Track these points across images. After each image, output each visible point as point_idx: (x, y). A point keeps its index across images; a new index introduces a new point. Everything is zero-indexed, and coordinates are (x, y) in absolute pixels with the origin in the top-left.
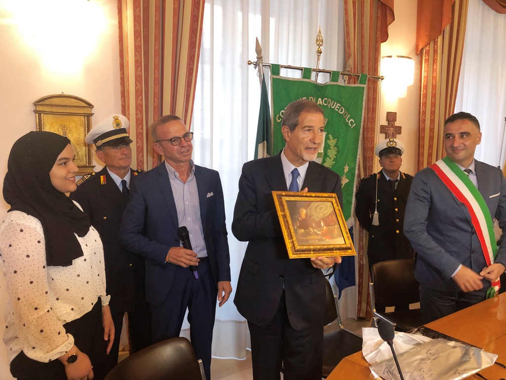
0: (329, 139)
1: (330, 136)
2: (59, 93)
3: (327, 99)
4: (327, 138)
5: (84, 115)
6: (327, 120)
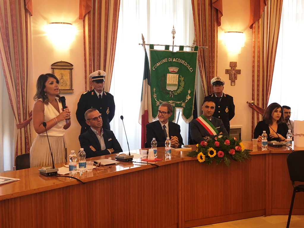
0: (180, 78)
2: (60, 61)
3: (177, 59)
5: (69, 69)
6: (178, 68)
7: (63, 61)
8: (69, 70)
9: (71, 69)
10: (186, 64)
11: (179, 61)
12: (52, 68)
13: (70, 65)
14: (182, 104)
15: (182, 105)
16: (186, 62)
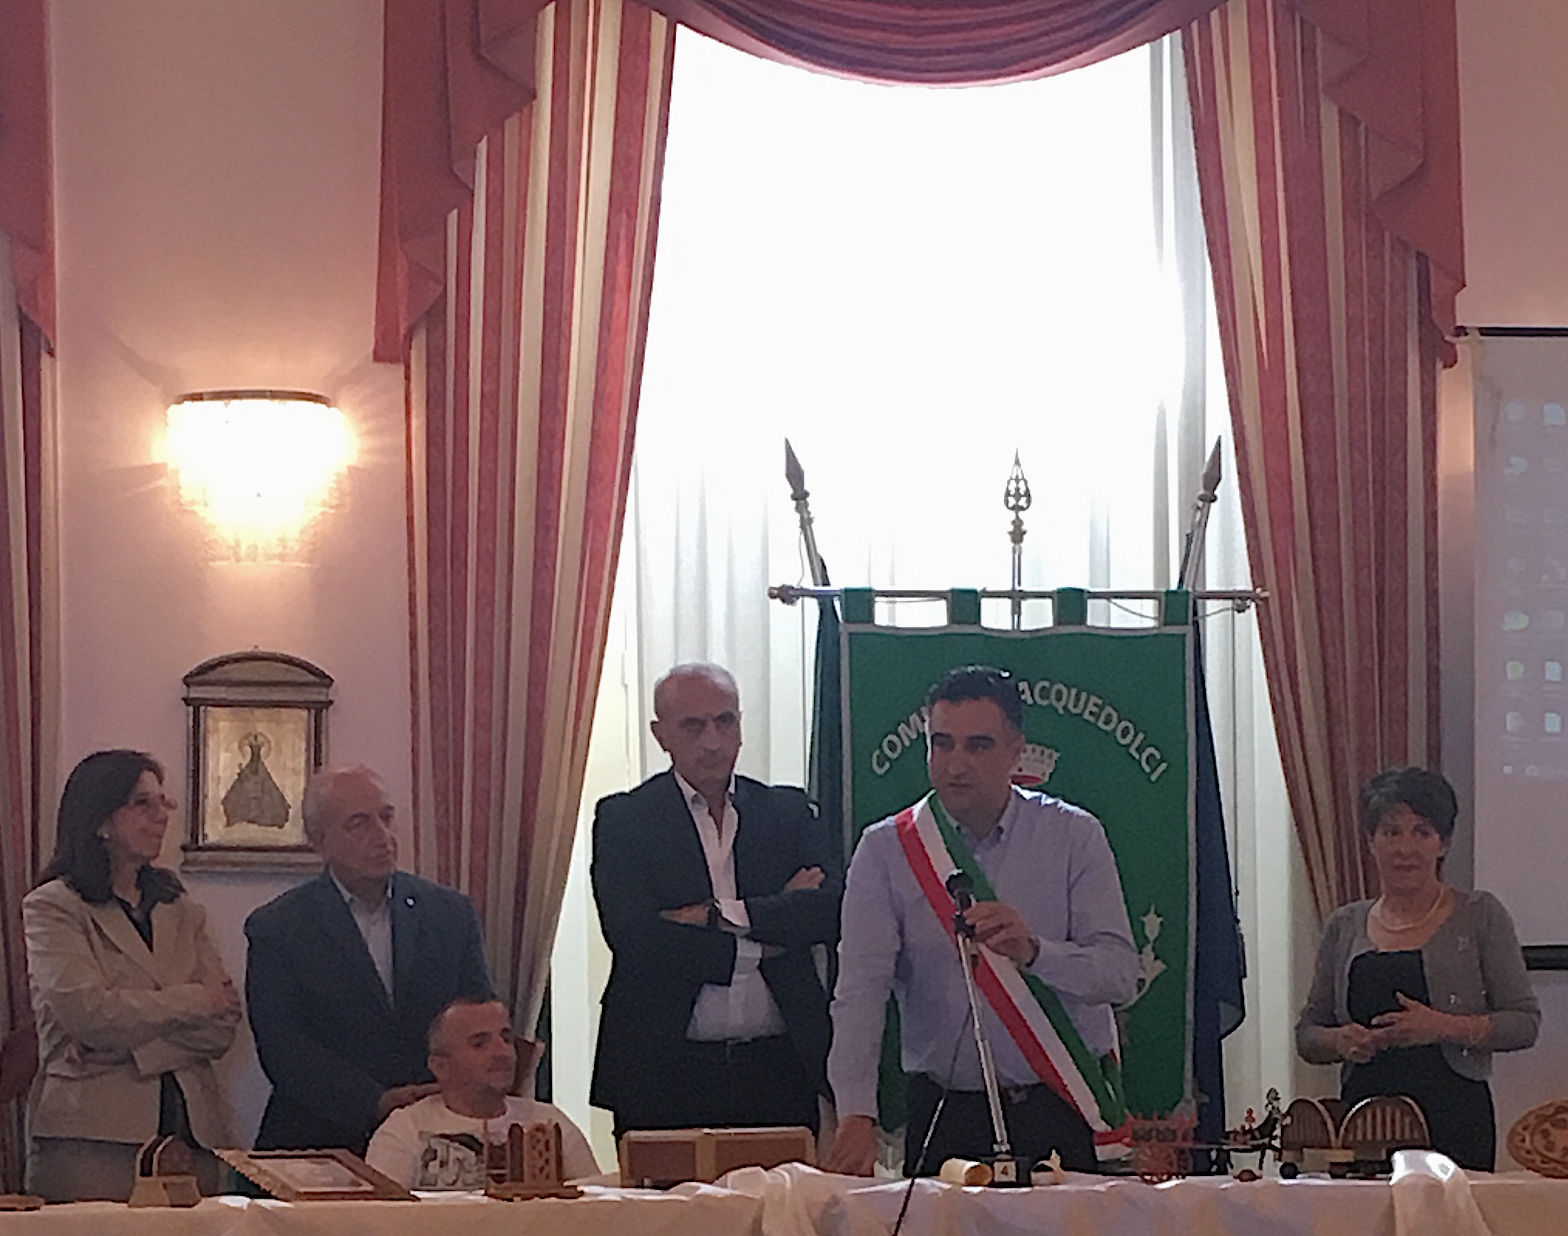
2: (249, 648)
3: (1047, 684)
5: (306, 705)
6: (1056, 755)
7: (264, 649)
8: (304, 713)
9: (319, 709)
10: (1107, 722)
11: (1059, 699)
12: (187, 701)
13: (312, 678)
16: (1109, 710)
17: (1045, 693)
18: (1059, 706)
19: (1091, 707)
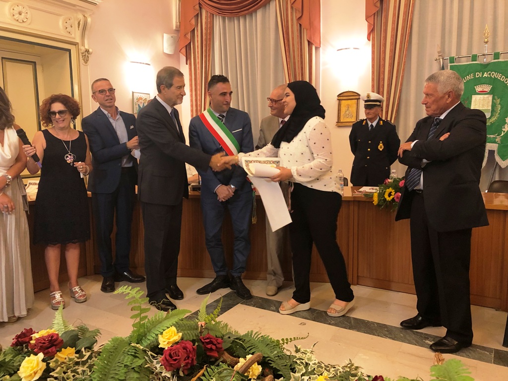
0: (495, 99)
1: (496, 97)
2: (347, 90)
4: (493, 99)
5: (356, 99)
6: (491, 86)
7: (350, 90)
11: (493, 75)
12: (338, 99)
13: (357, 95)
14: (497, 138)
15: (497, 140)
16: (503, 76)
17: (490, 74)
18: (493, 77)
19: (500, 76)
